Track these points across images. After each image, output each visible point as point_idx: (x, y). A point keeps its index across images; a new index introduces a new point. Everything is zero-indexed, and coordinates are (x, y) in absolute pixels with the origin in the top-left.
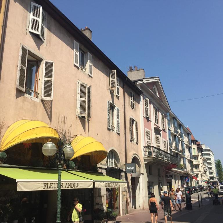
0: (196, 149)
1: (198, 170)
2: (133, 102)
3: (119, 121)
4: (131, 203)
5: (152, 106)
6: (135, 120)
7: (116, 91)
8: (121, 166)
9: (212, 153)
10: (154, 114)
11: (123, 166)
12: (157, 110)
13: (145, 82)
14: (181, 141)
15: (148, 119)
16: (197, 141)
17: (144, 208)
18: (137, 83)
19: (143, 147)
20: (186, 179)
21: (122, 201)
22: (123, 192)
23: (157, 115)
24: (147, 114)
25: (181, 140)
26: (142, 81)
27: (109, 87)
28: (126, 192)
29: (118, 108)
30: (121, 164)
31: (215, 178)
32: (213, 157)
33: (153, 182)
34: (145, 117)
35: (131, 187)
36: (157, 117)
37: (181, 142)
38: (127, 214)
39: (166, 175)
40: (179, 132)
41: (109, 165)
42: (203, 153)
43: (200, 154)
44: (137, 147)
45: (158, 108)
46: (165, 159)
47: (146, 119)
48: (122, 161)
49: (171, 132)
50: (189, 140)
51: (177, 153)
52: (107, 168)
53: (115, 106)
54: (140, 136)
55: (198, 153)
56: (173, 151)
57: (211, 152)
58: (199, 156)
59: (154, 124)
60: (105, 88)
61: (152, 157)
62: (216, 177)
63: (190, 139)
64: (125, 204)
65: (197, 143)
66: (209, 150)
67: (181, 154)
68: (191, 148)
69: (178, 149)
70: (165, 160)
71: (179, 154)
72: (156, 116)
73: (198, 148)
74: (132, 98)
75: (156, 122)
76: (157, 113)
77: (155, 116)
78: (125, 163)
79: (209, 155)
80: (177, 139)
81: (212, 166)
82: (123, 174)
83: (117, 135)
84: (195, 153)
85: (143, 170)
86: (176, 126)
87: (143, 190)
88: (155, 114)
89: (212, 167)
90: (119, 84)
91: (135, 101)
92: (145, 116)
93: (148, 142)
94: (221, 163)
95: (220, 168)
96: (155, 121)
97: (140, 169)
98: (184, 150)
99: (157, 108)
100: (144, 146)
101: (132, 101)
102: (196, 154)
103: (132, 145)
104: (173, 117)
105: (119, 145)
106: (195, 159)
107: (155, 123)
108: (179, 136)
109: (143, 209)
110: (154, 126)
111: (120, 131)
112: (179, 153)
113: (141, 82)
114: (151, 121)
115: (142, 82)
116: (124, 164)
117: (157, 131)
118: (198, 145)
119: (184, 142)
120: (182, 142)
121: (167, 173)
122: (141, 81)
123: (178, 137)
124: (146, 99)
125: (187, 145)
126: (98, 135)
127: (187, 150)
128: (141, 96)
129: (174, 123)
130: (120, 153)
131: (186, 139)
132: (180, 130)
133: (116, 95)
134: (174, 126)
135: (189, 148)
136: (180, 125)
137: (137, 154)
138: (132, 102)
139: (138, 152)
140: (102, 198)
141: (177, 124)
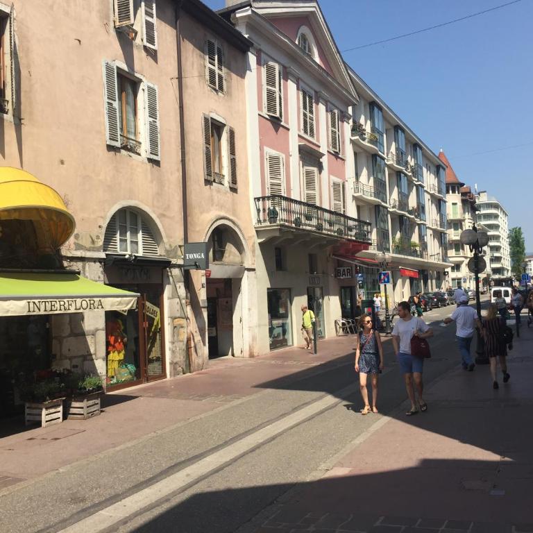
0: (460, 204)
1: (461, 255)
2: (217, 71)
3: (158, 124)
4: (204, 344)
5: (292, 86)
6: (225, 125)
7: (145, 32)
8: (167, 251)
9: (504, 212)
10: (302, 110)
11: (175, 250)
12: (310, 98)
13: (260, 12)
14: (416, 185)
15: (276, 122)
16: (462, 185)
17: (256, 354)
18: (238, 15)
19: (255, 199)
20: (382, 277)
21: (173, 343)
22: (173, 318)
23: (311, 112)
24: (271, 108)
25: (417, 183)
26: (251, 7)
27: (112, 18)
28: (187, 318)
29: (152, 86)
30: (168, 247)
31: (508, 270)
32: (506, 221)
33: (290, 290)
34: (267, 117)
35: (206, 305)
36: (311, 119)
37: (415, 188)
38: (190, 372)
39: (335, 269)
40: (412, 162)
41: (118, 250)
42: (477, 212)
43: (468, 216)
44: (233, 200)
45: (316, 92)
46: (326, 230)
47: (269, 124)
48: (169, 237)
49: (388, 163)
50: (439, 182)
51: (401, 217)
52: (105, 257)
53: (140, 81)
54: (246, 169)
55: (464, 212)
56: (391, 210)
57: (501, 209)
58: (467, 221)
59: (299, 136)
60: (95, 19)
61: (277, 226)
62: (510, 268)
63: (441, 179)
64: (184, 347)
65: (463, 189)
66: (496, 206)
67: (413, 217)
68: (445, 202)
69: (407, 204)
70: (324, 232)
71: (407, 217)
72: (308, 114)
73: (464, 202)
74: (212, 59)
75: (306, 132)
76: (311, 107)
77: (305, 115)
78: (182, 243)
79: (496, 216)
80: (404, 181)
81: (500, 242)
82: (176, 272)
83: (149, 165)
84: (455, 213)
85: (253, 258)
86: (403, 146)
87: (249, 309)
88: (305, 108)
89: (501, 245)
90: (154, 12)
91: (229, 68)
92: (265, 113)
93: (272, 184)
94: (522, 236)
95: (521, 248)
96: (302, 127)
97: (242, 258)
98: (423, 208)
99: (313, 93)
100: (260, 196)
101: (216, 68)
102: (459, 217)
103: (214, 193)
104: (395, 124)
105: (159, 194)
106: (456, 229)
107: (302, 133)
108: (410, 174)
109: (252, 356)
110: (300, 142)
111: (159, 154)
112: (408, 215)
113: (247, 12)
114: (288, 129)
115: (249, 12)
116: (180, 246)
117: (310, 156)
118: (463, 194)
119: (423, 187)
120: (420, 188)
121: (340, 264)
122: (248, 8)
123: (406, 175)
124: (271, 63)
125: (432, 196)
126: (62, 162)
127: (434, 206)
128: (249, 54)
129: (396, 140)
130: (162, 216)
131: (429, 181)
132: (415, 156)
133: (145, 47)
134: (397, 149)
135: (439, 203)
136: (415, 146)
137: (231, 217)
138: (212, 73)
139: (234, 214)
140: (89, 339)
141: (406, 144)
